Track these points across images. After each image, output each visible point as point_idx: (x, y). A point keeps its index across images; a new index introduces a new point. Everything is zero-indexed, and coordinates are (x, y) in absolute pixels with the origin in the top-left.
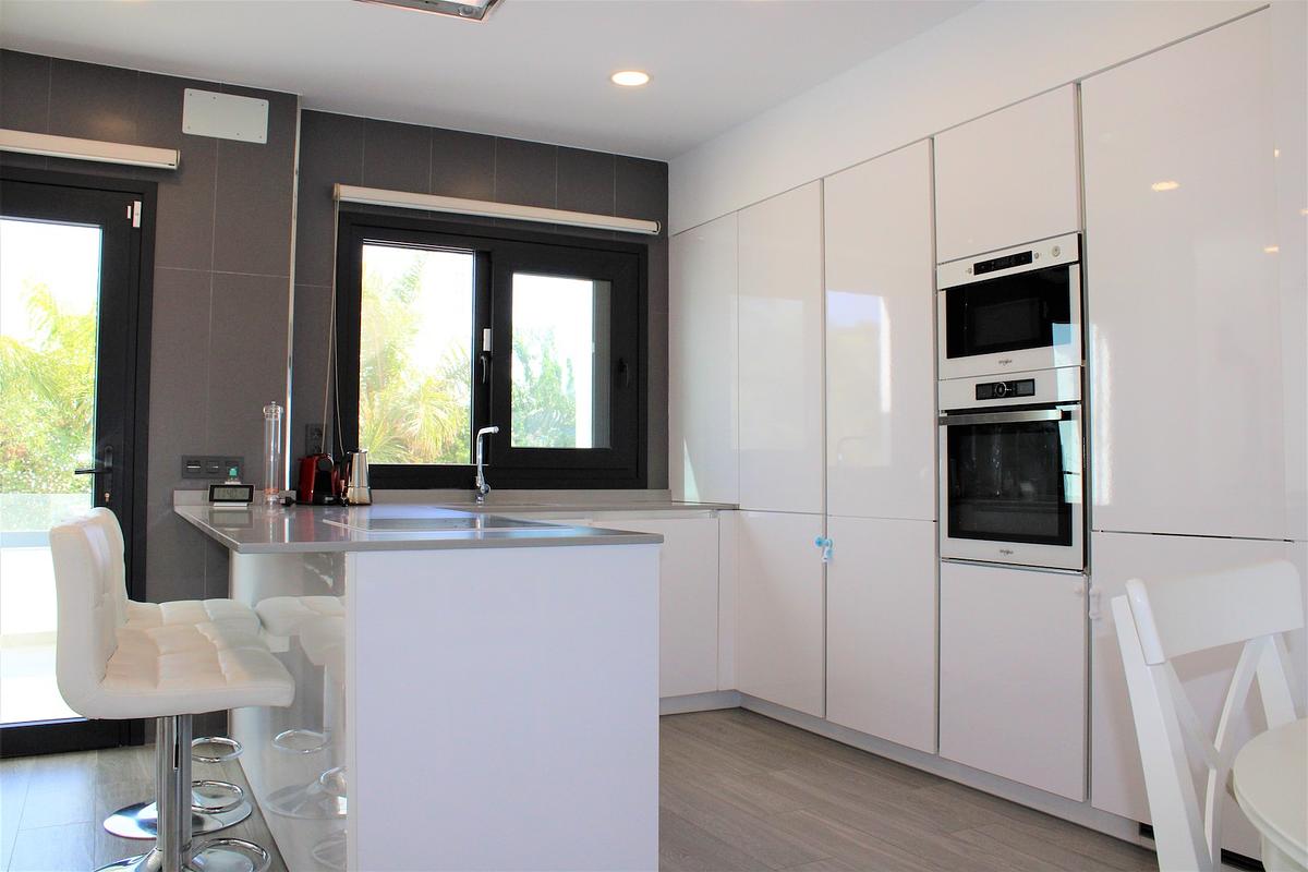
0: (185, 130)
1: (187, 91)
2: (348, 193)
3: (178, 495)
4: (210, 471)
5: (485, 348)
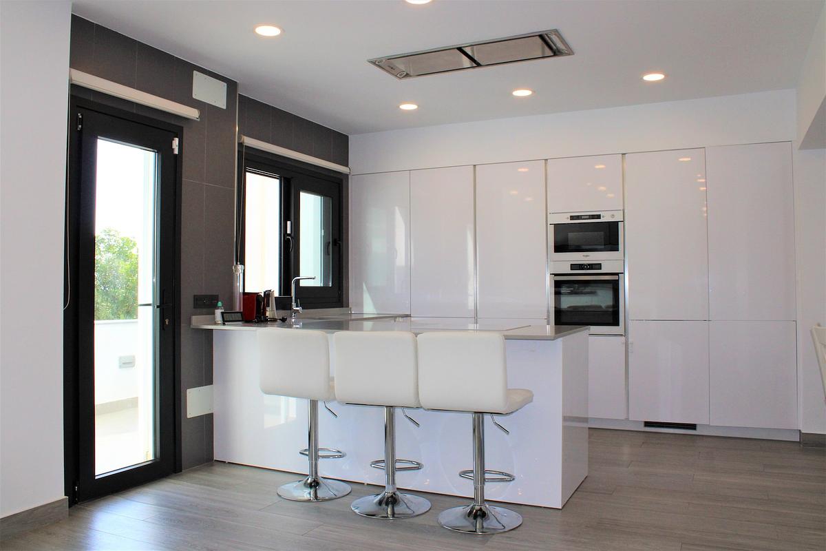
0: (193, 96)
1: (194, 72)
2: (249, 142)
3: (195, 319)
4: (206, 304)
5: (289, 232)
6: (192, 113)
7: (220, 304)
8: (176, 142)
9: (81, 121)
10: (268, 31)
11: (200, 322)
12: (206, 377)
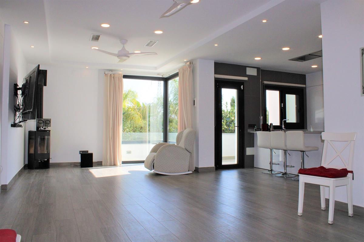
0: (247, 74)
1: (247, 68)
2: (266, 82)
3: (248, 130)
4: (252, 126)
5: (282, 106)
6: (246, 79)
7: (256, 127)
8: (242, 87)
9: (218, 85)
10: (258, 59)
11: (250, 131)
12: (252, 145)
